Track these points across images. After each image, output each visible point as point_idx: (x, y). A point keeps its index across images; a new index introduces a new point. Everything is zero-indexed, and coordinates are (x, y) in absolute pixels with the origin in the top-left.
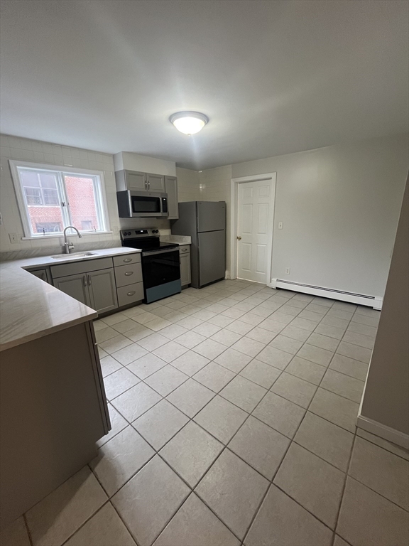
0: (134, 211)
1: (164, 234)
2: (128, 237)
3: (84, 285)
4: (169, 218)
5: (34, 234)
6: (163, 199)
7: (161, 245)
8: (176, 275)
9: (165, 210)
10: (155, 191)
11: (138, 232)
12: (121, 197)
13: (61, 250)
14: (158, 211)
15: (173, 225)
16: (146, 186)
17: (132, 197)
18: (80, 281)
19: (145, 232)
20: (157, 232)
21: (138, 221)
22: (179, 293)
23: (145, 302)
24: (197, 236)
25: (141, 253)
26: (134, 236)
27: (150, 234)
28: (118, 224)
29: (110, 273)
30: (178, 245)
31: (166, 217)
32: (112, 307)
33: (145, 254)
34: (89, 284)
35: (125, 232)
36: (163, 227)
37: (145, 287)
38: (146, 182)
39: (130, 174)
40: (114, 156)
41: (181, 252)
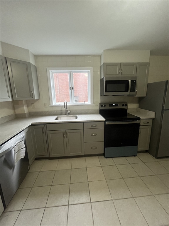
0: (106, 91)
1: (132, 108)
2: (103, 108)
4: (136, 96)
6: (132, 81)
7: (128, 117)
9: (133, 89)
10: (127, 75)
11: (111, 105)
12: (102, 80)
14: (127, 90)
16: (119, 73)
17: (106, 81)
19: (117, 105)
20: (126, 105)
21: (113, 98)
22: (135, 156)
24: (162, 112)
25: (105, 122)
26: (108, 107)
27: (120, 107)
28: (99, 100)
29: (81, 132)
31: (134, 95)
32: (79, 153)
33: (107, 123)
34: (67, 137)
36: (132, 102)
38: (119, 70)
39: (107, 65)
41: (141, 124)
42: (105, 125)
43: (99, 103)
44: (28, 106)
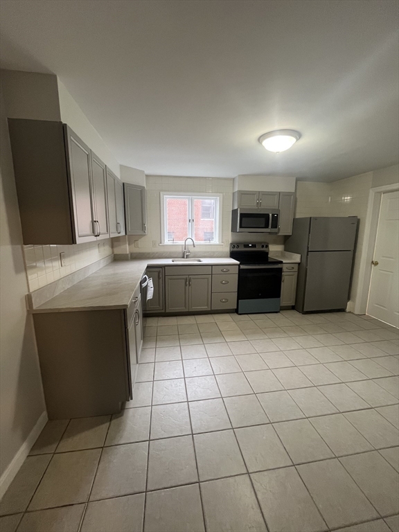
0: (241, 227)
1: (275, 250)
2: (235, 249)
3: (186, 285)
4: (280, 234)
5: (167, 241)
6: (273, 215)
7: (269, 260)
8: (276, 293)
9: (275, 225)
10: (267, 206)
11: (246, 246)
12: (234, 212)
13: (181, 255)
14: (267, 227)
15: (286, 240)
16: (258, 203)
17: (241, 214)
18: (184, 281)
19: (254, 246)
20: (267, 246)
21: (250, 236)
22: (277, 312)
23: (236, 311)
24: (308, 255)
25: (239, 265)
26: (242, 249)
27: (258, 248)
28: (229, 238)
29: (208, 279)
30: (281, 262)
31: (276, 233)
32: (205, 308)
33: (242, 267)
34: (190, 285)
35: (233, 245)
36: (275, 243)
37: (239, 298)
38: (258, 200)
39: (242, 194)
40: (234, 179)
41: (284, 269)
42: (239, 269)
43: (230, 242)
44: (129, 245)
